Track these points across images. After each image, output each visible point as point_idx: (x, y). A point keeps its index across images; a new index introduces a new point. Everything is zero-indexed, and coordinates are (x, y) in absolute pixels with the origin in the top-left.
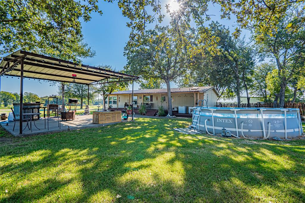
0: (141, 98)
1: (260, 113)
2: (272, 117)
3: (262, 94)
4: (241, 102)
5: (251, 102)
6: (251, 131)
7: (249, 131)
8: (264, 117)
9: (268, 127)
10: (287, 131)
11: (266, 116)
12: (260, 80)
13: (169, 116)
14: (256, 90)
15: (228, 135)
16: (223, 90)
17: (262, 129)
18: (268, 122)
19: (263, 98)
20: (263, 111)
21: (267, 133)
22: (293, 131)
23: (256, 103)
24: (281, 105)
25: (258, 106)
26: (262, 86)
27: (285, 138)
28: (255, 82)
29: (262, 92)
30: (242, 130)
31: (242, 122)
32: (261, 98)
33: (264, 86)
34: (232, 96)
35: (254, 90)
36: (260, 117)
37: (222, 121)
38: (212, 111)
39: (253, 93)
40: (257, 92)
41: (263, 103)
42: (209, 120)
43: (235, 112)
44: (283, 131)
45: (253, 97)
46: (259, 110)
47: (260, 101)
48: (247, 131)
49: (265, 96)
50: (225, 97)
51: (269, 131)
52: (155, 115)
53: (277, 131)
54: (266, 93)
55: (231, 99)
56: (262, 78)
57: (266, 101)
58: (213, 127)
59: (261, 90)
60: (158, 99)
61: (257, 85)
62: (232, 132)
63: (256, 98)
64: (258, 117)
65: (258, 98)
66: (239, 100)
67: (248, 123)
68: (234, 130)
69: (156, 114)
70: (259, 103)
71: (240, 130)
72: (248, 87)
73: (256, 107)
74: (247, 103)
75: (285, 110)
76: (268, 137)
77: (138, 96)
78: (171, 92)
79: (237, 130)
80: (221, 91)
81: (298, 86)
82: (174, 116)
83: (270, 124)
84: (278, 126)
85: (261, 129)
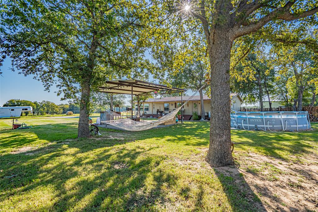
0: (173, 105)
1: (280, 115)
2: (288, 117)
3: (283, 98)
4: (264, 106)
5: (272, 107)
6: (274, 126)
7: (273, 126)
8: (283, 117)
9: (285, 124)
10: (298, 126)
11: (284, 117)
12: (281, 85)
13: (203, 119)
14: (277, 95)
15: (259, 129)
16: (246, 96)
17: (282, 125)
18: (285, 120)
19: (285, 102)
20: (282, 113)
21: (285, 127)
22: (302, 126)
23: (278, 107)
24: (299, 109)
25: (279, 110)
26: (283, 91)
27: (297, 130)
28: (276, 87)
29: (284, 97)
30: (268, 126)
31: (268, 121)
32: (282, 102)
33: (285, 91)
34: (254, 102)
35: (275, 95)
36: (280, 117)
37: (254, 120)
38: (247, 114)
39: (274, 98)
40: (278, 97)
41: (284, 107)
42: (244, 120)
43: (263, 114)
44: (295, 126)
45: (274, 102)
46: (279, 112)
47: (282, 106)
48: (272, 126)
49: (286, 100)
50: (247, 102)
51: (286, 126)
52: (189, 120)
53: (291, 126)
54: (287, 98)
55: (253, 104)
56: (283, 82)
57: (287, 105)
58: (248, 125)
59: (282, 94)
60: (189, 105)
61: (278, 90)
62: (261, 127)
63: (278, 102)
64: (279, 118)
65: (279, 102)
66: (262, 105)
67: (272, 122)
68: (262, 126)
69: (191, 119)
70: (281, 107)
71: (267, 126)
72: (269, 92)
73: (277, 111)
74: (269, 108)
75: (297, 113)
76: (285, 130)
77: (169, 103)
78: (204, 100)
79: (265, 126)
80: (243, 96)
81: (316, 91)
82: (206, 120)
83: (286, 121)
84: (292, 123)
85: (280, 124)
